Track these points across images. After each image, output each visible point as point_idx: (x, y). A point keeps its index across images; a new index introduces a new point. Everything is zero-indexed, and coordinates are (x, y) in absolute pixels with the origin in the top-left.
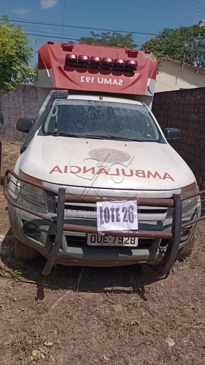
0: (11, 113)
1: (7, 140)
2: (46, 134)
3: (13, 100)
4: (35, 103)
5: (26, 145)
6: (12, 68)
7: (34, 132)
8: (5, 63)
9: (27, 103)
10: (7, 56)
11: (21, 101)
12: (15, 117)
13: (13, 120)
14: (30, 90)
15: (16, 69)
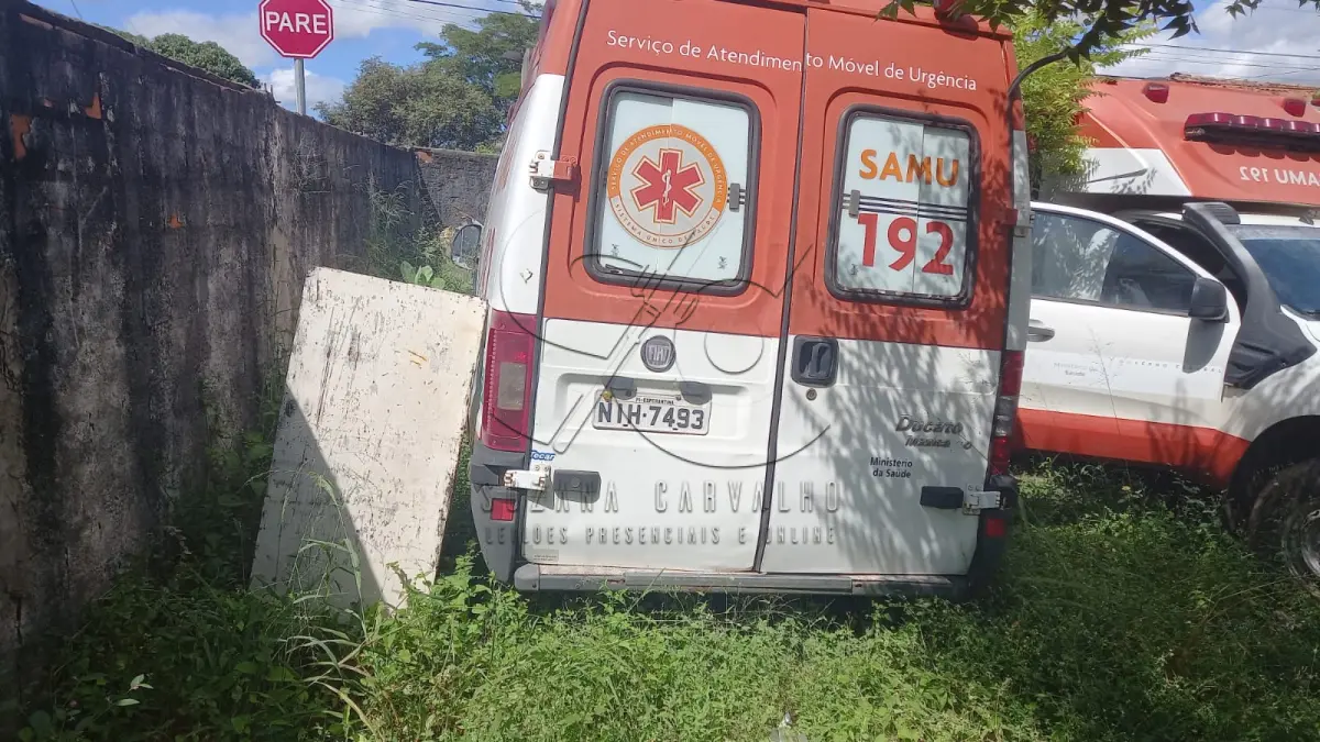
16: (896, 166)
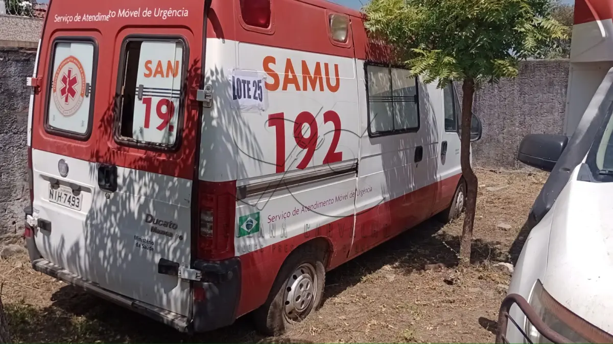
0: (494, 114)
1: (484, 165)
2: (602, 177)
3: (500, 91)
4: (545, 93)
5: (546, 205)
6: (516, 28)
7: (569, 170)
8: (500, 20)
9: (527, 96)
10: (505, 6)
11: (515, 92)
12: (502, 123)
13: (498, 127)
14: (536, 69)
15: (523, 30)
16: (161, 68)
